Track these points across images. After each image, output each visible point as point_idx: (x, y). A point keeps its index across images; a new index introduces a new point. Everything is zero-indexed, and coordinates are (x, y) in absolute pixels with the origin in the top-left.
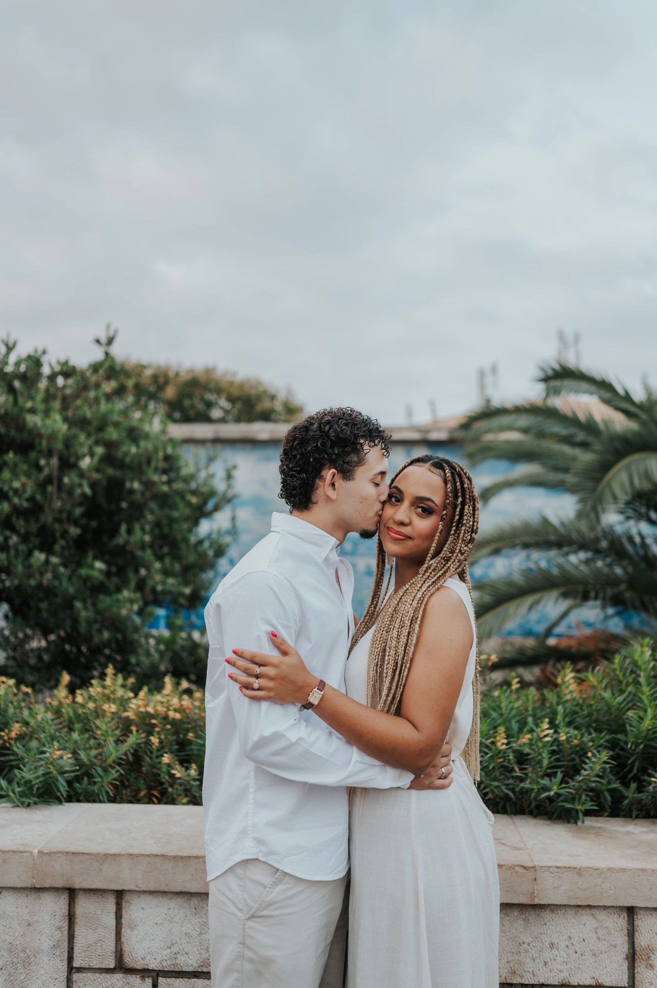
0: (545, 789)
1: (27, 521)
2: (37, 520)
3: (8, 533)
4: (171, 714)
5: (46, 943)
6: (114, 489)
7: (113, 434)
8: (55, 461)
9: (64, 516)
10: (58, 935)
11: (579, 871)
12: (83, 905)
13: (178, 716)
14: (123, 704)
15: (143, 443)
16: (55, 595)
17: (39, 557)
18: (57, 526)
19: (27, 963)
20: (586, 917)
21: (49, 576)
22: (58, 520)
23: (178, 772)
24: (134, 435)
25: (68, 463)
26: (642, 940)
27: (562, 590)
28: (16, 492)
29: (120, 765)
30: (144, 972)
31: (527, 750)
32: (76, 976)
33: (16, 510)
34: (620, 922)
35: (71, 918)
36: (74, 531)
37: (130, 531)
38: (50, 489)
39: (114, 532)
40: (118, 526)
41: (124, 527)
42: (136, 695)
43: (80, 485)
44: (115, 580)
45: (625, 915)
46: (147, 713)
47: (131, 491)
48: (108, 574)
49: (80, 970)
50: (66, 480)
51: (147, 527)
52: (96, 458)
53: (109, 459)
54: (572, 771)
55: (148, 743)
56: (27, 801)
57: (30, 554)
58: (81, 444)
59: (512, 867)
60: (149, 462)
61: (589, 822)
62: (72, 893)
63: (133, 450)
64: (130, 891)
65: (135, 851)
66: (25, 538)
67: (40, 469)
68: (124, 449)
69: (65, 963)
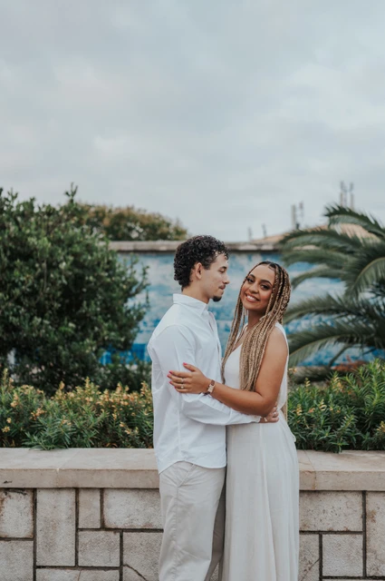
0: (322, 435)
1: (29, 300)
2: (35, 299)
3: (19, 307)
4: (122, 403)
5: (64, 517)
6: (78, 281)
7: (77, 248)
8: (44, 265)
9: (51, 296)
10: (70, 512)
11: (338, 473)
12: (83, 497)
13: (126, 403)
14: (97, 397)
15: (95, 254)
16: (47, 342)
17: (37, 320)
18: (47, 302)
19: (54, 527)
20: (341, 497)
21: (43, 331)
22: (48, 299)
23: (128, 432)
24: (90, 249)
25: (52, 266)
26: (370, 508)
27: (338, 337)
28: (23, 283)
29: (96, 428)
30: (115, 530)
31: (313, 416)
32: (80, 533)
33: (24, 294)
34: (359, 498)
35: (77, 503)
36: (57, 305)
37: (88, 305)
38: (42, 281)
39: (79, 306)
40: (82, 302)
41: (85, 303)
42: (103, 393)
43: (60, 279)
44: (80, 334)
45: (361, 495)
46: (110, 402)
47: (89, 282)
48: (76, 330)
49: (82, 530)
50: (52, 276)
51: (98, 303)
52: (69, 263)
53: (76, 264)
54: (336, 426)
55: (111, 418)
56: (49, 447)
57: (31, 319)
58: (59, 254)
59: (304, 472)
60: (99, 264)
61: (344, 452)
62: (77, 490)
63: (89, 258)
64: (108, 488)
65: (109, 468)
66: (28, 310)
67: (36, 269)
68: (84, 257)
69: (74, 527)
